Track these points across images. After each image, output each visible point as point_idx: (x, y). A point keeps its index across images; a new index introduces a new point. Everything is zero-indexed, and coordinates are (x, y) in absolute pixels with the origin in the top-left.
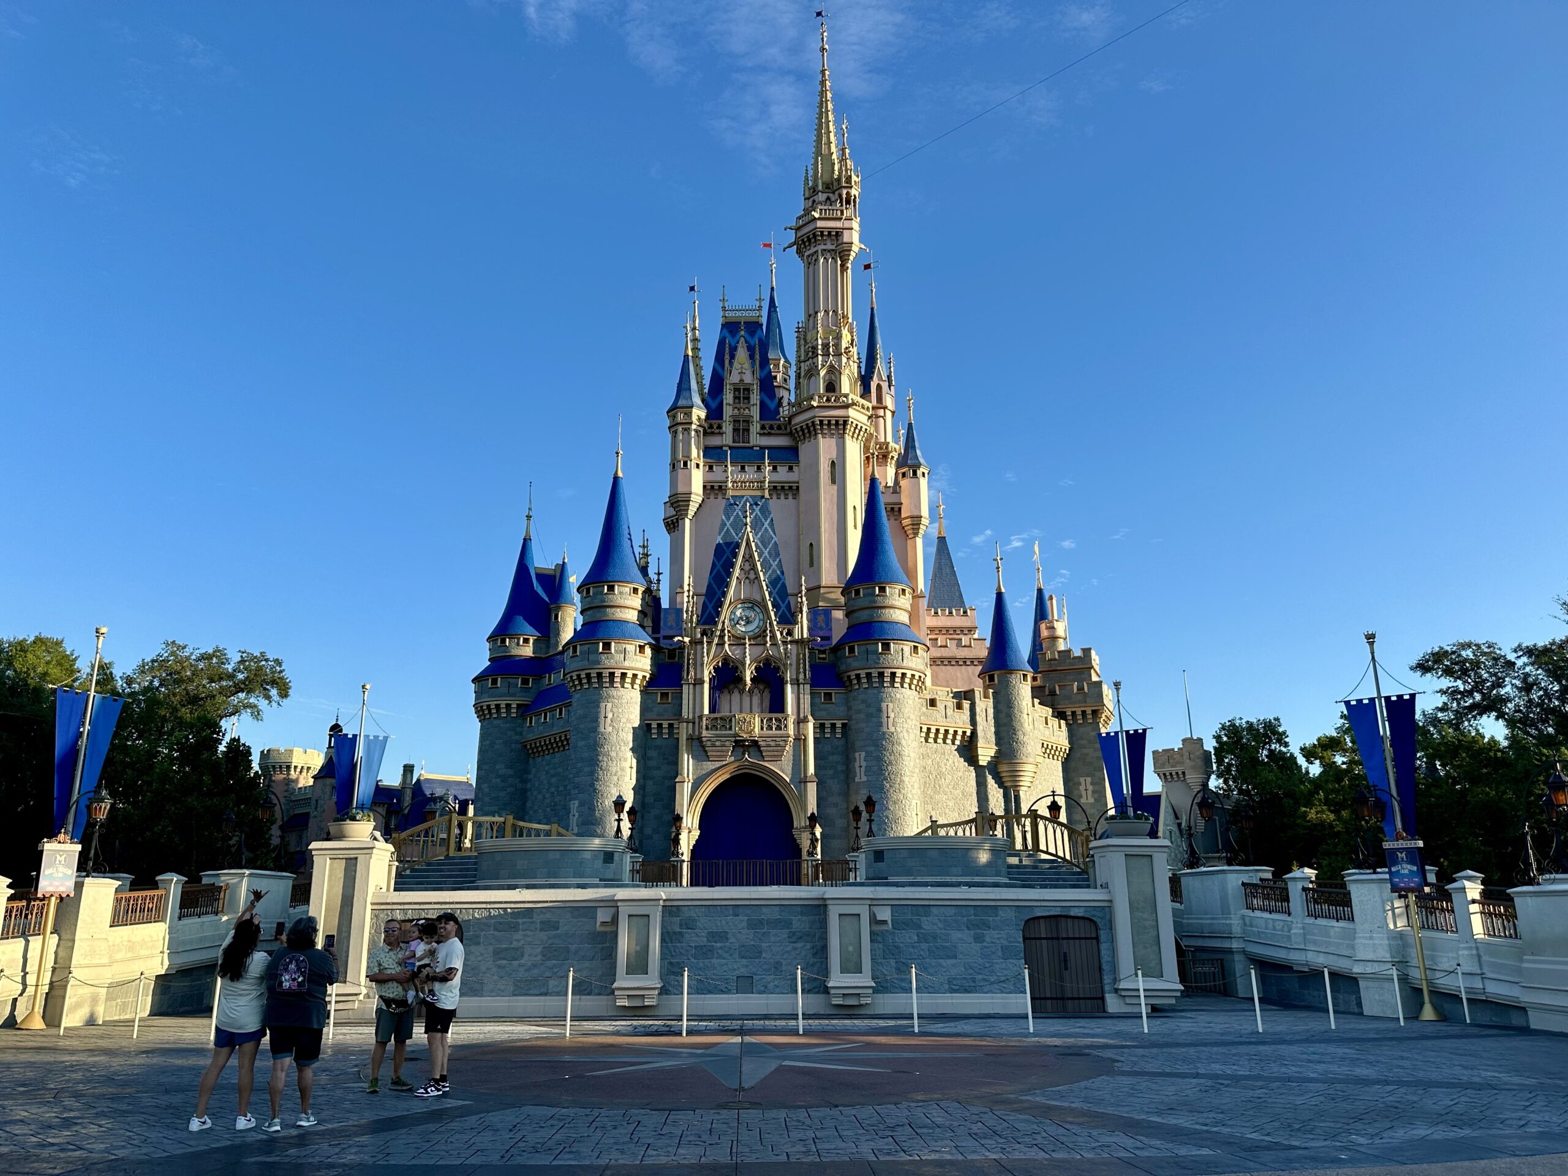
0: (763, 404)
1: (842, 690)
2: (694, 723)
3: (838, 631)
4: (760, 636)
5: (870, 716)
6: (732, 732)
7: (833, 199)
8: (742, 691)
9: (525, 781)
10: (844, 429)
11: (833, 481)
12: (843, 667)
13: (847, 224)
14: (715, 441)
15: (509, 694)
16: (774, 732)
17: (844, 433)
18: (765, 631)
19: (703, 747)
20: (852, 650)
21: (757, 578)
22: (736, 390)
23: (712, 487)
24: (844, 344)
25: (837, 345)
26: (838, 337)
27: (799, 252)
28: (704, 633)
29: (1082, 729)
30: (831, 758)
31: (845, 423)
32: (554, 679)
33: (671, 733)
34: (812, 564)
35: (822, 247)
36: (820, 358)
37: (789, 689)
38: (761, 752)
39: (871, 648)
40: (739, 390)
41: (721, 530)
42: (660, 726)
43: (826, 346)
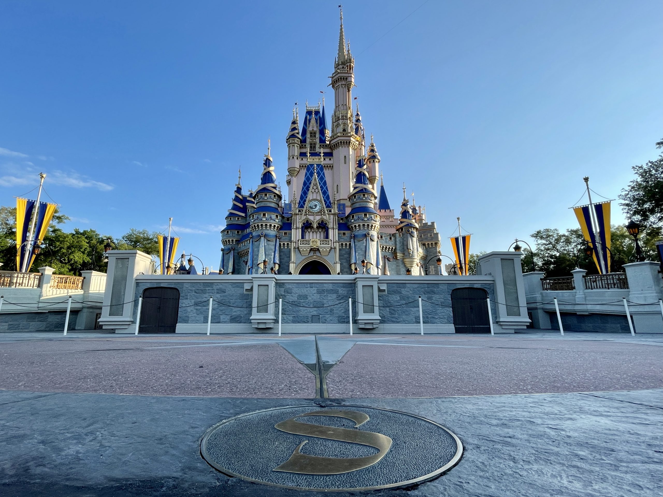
0: (320, 138)
1: (349, 232)
2: (296, 243)
3: (348, 211)
4: (319, 212)
6: (310, 245)
7: (344, 67)
8: (313, 232)
10: (349, 144)
11: (345, 163)
12: (350, 223)
13: (349, 75)
14: (303, 151)
15: (233, 236)
16: (325, 246)
17: (349, 146)
18: (321, 210)
19: (299, 251)
20: (353, 217)
21: (319, 192)
23: (303, 166)
25: (346, 116)
26: (347, 113)
27: (333, 87)
28: (299, 211)
29: (431, 250)
30: (345, 256)
31: (350, 142)
32: (248, 230)
34: (338, 192)
35: (341, 84)
36: (341, 122)
37: (330, 230)
38: (320, 252)
40: (312, 133)
42: (284, 244)
43: (342, 116)
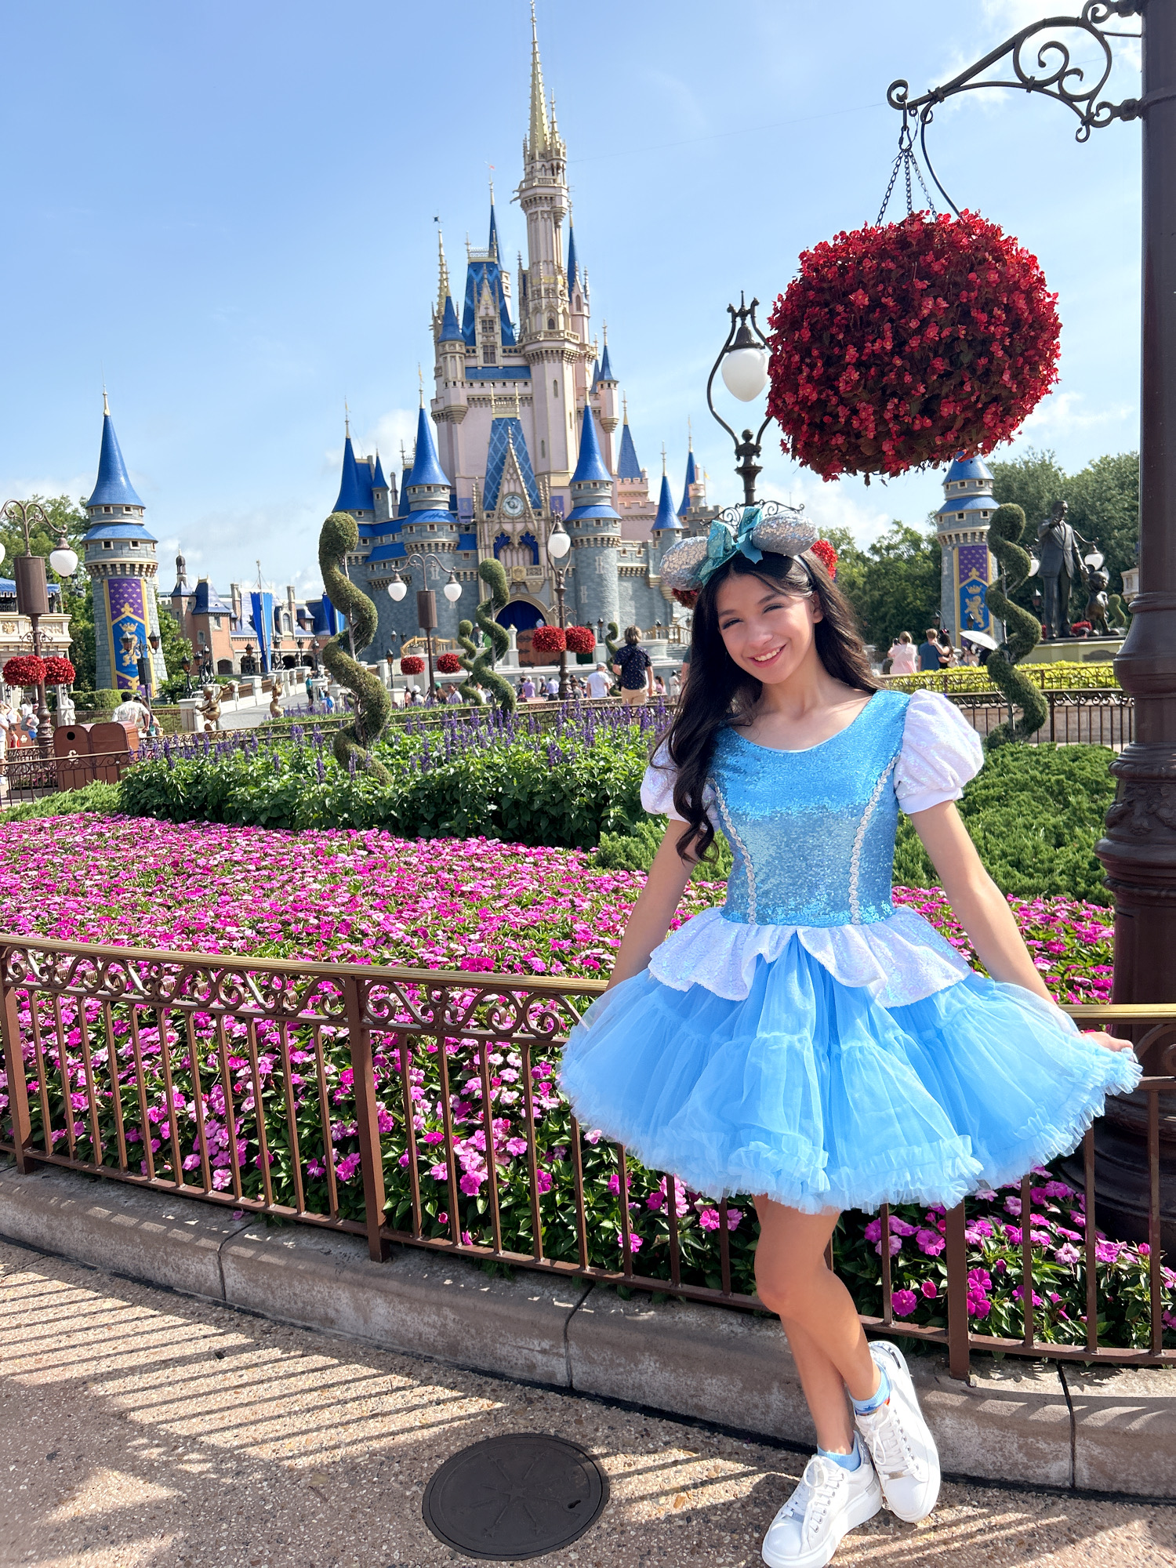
0: (503, 332)
4: (522, 517)
5: (589, 564)
6: (511, 577)
7: (547, 168)
8: (512, 552)
10: (562, 356)
11: (556, 395)
13: (557, 191)
14: (472, 363)
17: (562, 358)
20: (578, 523)
21: (518, 478)
22: (484, 322)
23: (473, 398)
24: (560, 287)
25: (554, 291)
26: (556, 283)
27: (523, 208)
28: (488, 516)
31: (563, 351)
33: (472, 578)
34: (543, 455)
35: (541, 209)
36: (544, 302)
37: (542, 549)
38: (527, 588)
41: (490, 443)
42: (465, 573)
43: (547, 290)
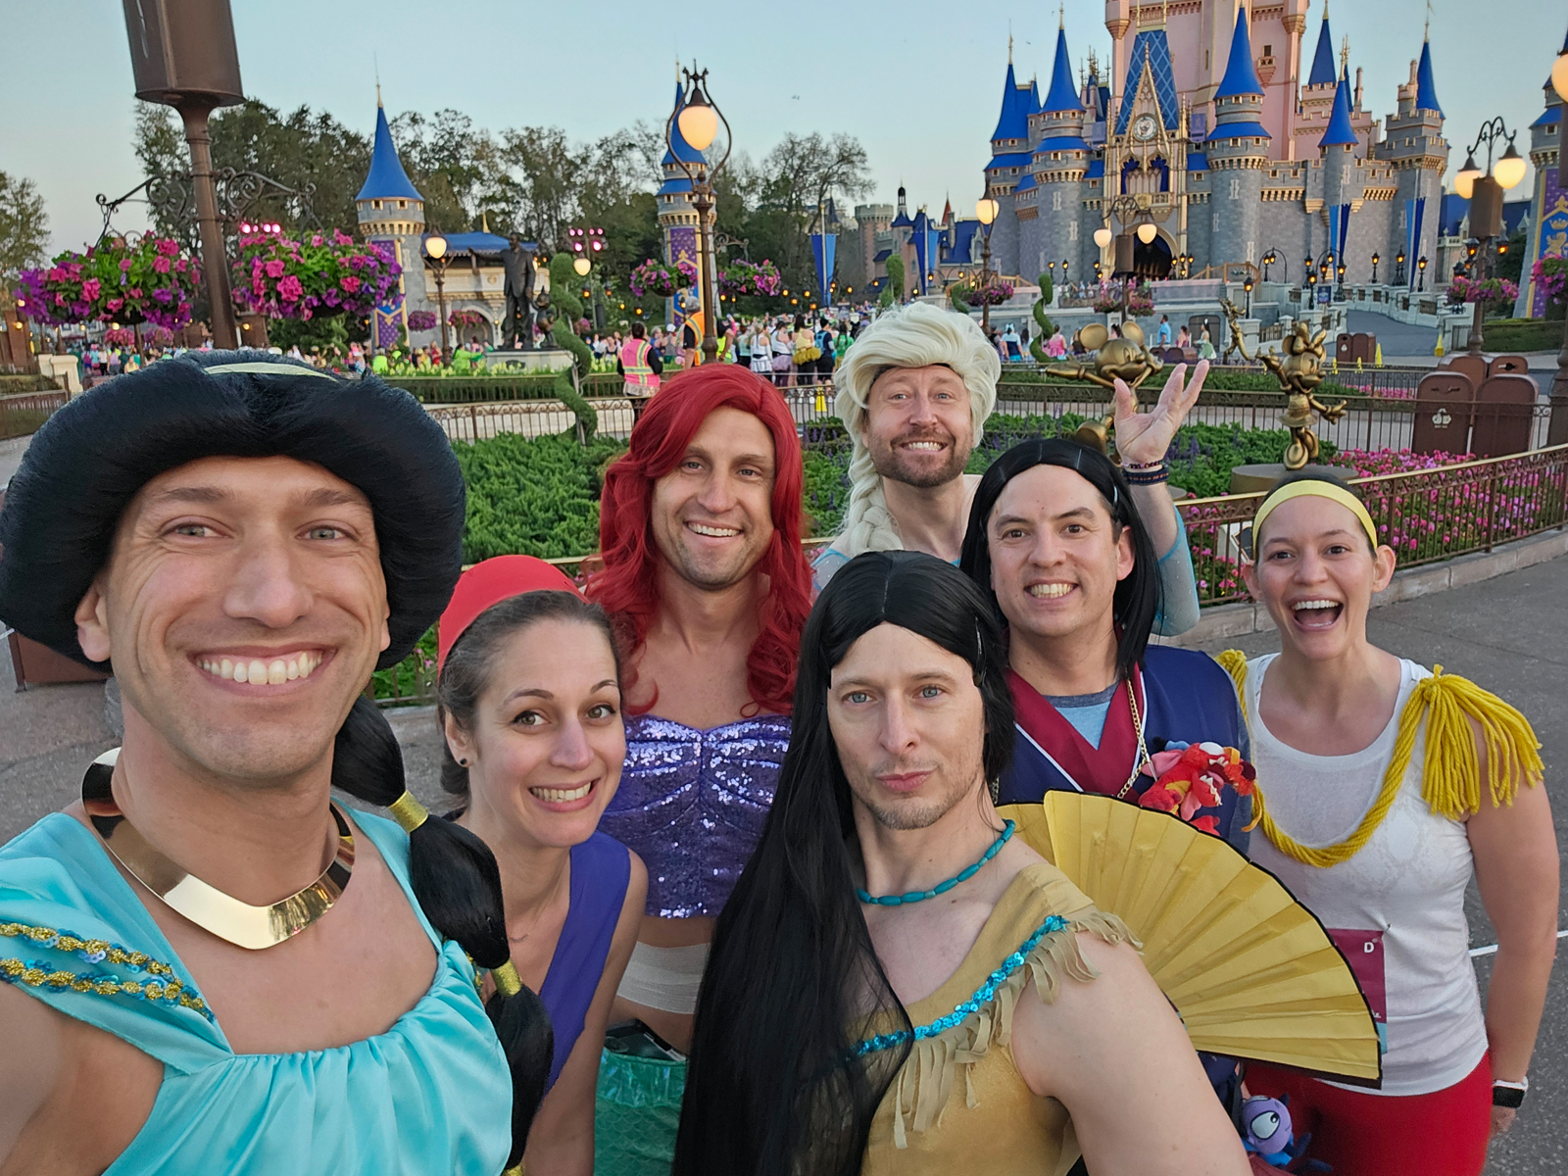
1: (1207, 172)
2: (1111, 200)
4: (1153, 139)
5: (1223, 188)
6: (1134, 206)
9: (1018, 236)
12: (1208, 156)
15: (1004, 180)
16: (1160, 204)
18: (1157, 136)
20: (1215, 144)
21: (1152, 98)
28: (1118, 140)
32: (1030, 169)
33: (1098, 207)
37: (1172, 173)
38: (1152, 217)
39: (1226, 143)
41: (1131, 60)
42: (1091, 203)
